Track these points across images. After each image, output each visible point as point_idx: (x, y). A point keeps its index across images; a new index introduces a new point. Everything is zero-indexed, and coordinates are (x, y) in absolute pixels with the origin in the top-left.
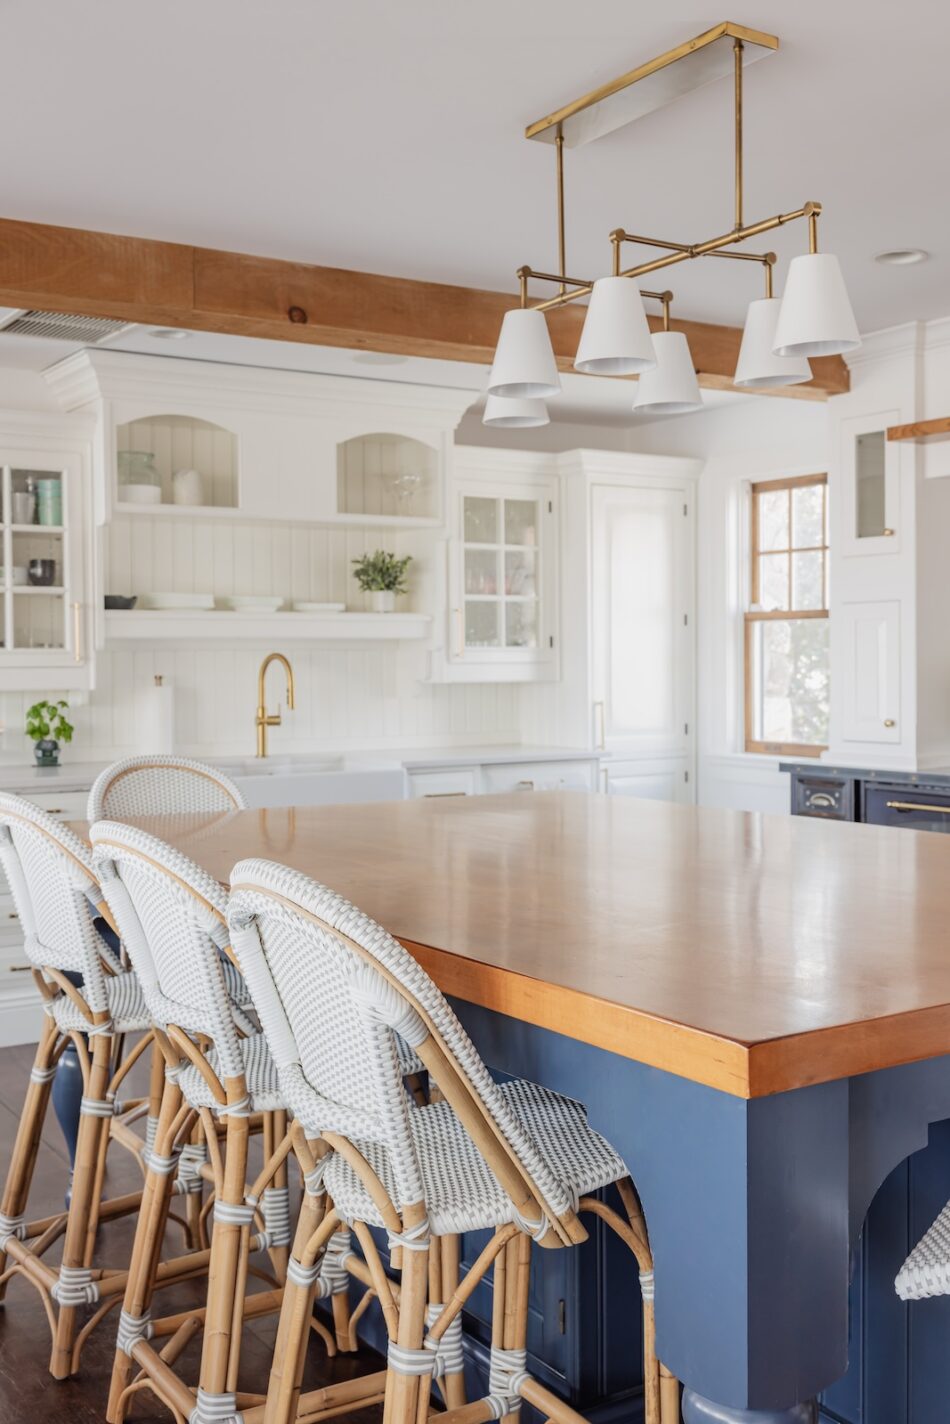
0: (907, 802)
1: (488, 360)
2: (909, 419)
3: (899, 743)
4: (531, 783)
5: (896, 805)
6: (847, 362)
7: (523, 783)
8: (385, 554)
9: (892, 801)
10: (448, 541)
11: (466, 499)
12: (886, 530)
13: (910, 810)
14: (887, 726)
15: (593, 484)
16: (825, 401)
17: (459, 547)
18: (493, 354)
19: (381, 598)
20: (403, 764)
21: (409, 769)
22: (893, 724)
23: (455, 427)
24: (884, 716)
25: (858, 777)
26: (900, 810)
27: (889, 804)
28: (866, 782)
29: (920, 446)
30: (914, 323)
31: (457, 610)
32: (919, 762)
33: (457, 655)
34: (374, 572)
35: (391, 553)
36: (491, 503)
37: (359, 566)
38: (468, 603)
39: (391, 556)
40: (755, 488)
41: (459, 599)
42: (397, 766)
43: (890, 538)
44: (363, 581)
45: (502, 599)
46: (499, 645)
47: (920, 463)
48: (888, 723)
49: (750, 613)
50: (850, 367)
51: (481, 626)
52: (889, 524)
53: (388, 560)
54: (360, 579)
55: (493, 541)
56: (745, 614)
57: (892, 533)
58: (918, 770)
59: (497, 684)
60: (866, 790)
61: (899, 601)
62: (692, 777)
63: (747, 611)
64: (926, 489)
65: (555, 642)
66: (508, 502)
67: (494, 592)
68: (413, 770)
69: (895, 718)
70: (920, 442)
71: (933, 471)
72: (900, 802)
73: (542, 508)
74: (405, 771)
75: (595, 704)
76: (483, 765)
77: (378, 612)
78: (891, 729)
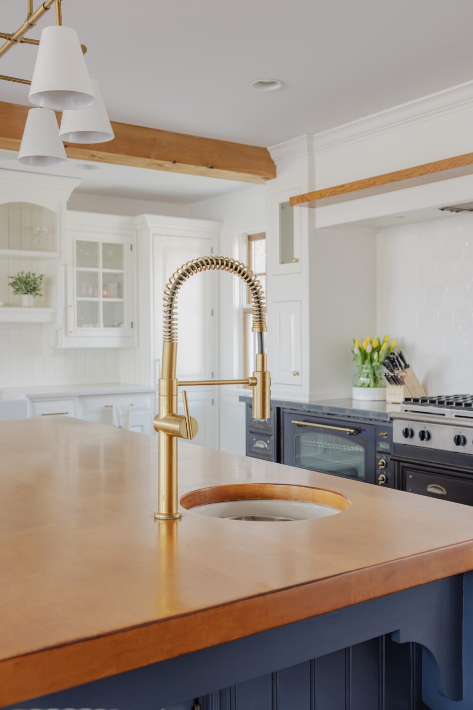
0: (304, 421)
1: (17, 147)
2: (305, 191)
3: (301, 385)
4: (111, 406)
5: (296, 422)
6: (274, 160)
7: (107, 406)
8: (31, 273)
9: (294, 420)
10: (66, 266)
11: (77, 242)
12: (294, 258)
13: (305, 426)
14: (294, 375)
15: (154, 235)
16: (264, 184)
17: (73, 270)
18: (20, 144)
19: (27, 299)
20: (27, 396)
21: (30, 399)
22: (298, 374)
23: (67, 199)
24: (293, 369)
25: (279, 406)
26: (299, 426)
27: (293, 422)
28: (283, 408)
29: (311, 209)
30: (305, 135)
31: (71, 306)
32: (310, 396)
33: (71, 332)
34: (20, 284)
35: (34, 272)
36: (94, 245)
37: (12, 281)
38: (78, 302)
39: (34, 275)
40: (250, 238)
41: (73, 299)
42: (23, 397)
43: (296, 264)
44: (16, 288)
45: (101, 300)
46: (99, 327)
47: (312, 219)
48: (295, 373)
49: (247, 309)
50: (276, 163)
51: (88, 316)
52: (296, 256)
53: (31, 276)
54: (14, 288)
55: (96, 266)
56: (244, 309)
57: (297, 261)
58: (310, 402)
59: (96, 349)
60: (283, 413)
61: (301, 301)
62: (216, 402)
63: (245, 308)
64: (315, 235)
65: (135, 325)
66: (104, 244)
67: (93, 295)
68: (34, 399)
69: (298, 370)
70: (312, 206)
71: (320, 223)
72: (298, 421)
73: (126, 249)
74: (28, 400)
75: (155, 361)
76: (80, 396)
77: (24, 307)
78: (296, 376)
